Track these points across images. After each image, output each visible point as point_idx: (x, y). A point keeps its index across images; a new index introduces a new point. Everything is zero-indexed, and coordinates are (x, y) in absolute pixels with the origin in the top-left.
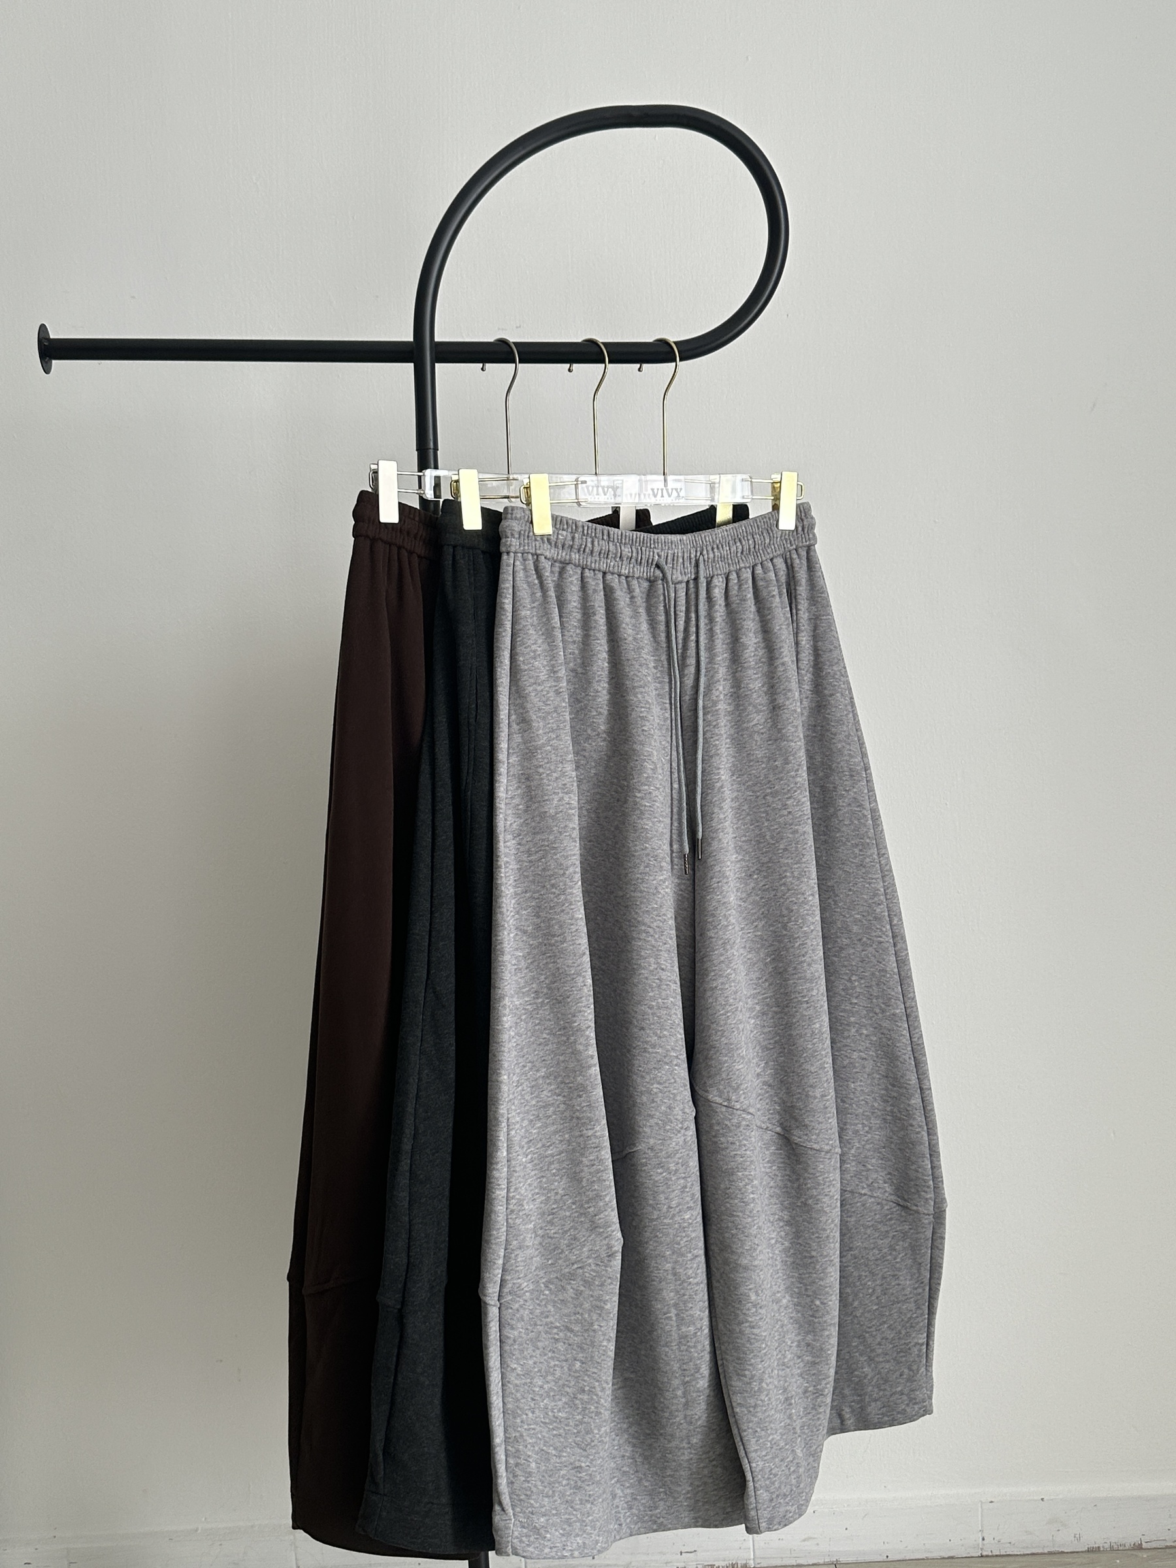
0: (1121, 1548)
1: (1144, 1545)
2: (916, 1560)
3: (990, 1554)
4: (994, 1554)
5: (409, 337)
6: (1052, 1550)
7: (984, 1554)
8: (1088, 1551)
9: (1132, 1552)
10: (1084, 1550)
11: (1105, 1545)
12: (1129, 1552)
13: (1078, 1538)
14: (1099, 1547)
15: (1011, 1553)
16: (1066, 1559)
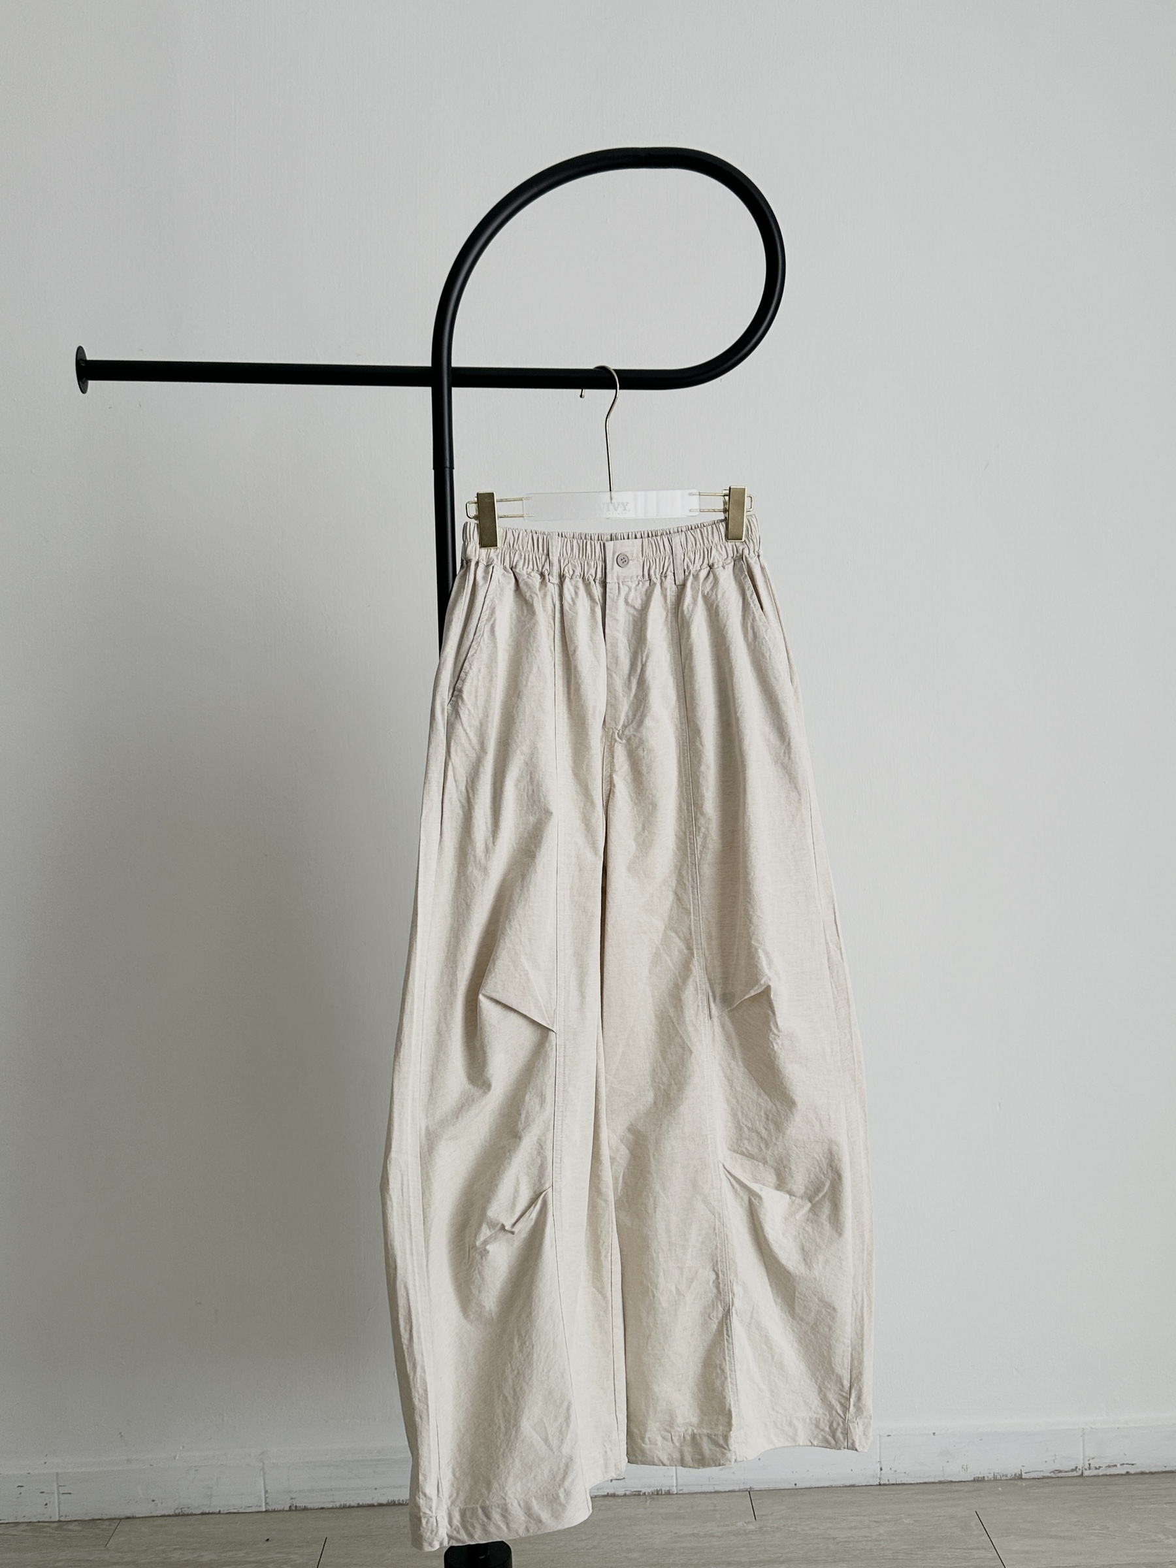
0: (1003, 1478)
1: (1024, 1476)
2: (821, 1487)
3: (887, 1483)
4: (891, 1482)
5: (429, 363)
6: (942, 1479)
7: (882, 1482)
9: (1016, 1482)
10: (970, 1479)
11: (989, 1475)
12: (1010, 1482)
13: (966, 1469)
14: (984, 1477)
15: (905, 1482)
16: (954, 1488)
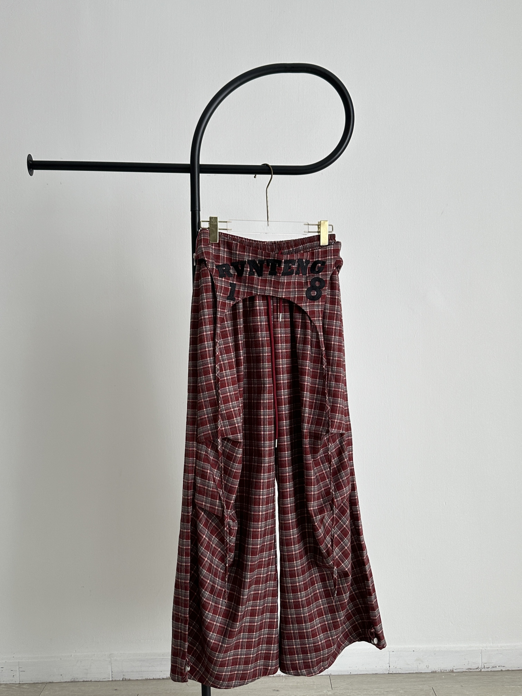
0: (445, 672)
2: (362, 674)
3: (392, 673)
4: (394, 673)
6: (417, 672)
7: (390, 672)
9: (450, 673)
10: (430, 672)
13: (428, 667)
14: (436, 671)
15: (400, 673)
16: (422, 676)
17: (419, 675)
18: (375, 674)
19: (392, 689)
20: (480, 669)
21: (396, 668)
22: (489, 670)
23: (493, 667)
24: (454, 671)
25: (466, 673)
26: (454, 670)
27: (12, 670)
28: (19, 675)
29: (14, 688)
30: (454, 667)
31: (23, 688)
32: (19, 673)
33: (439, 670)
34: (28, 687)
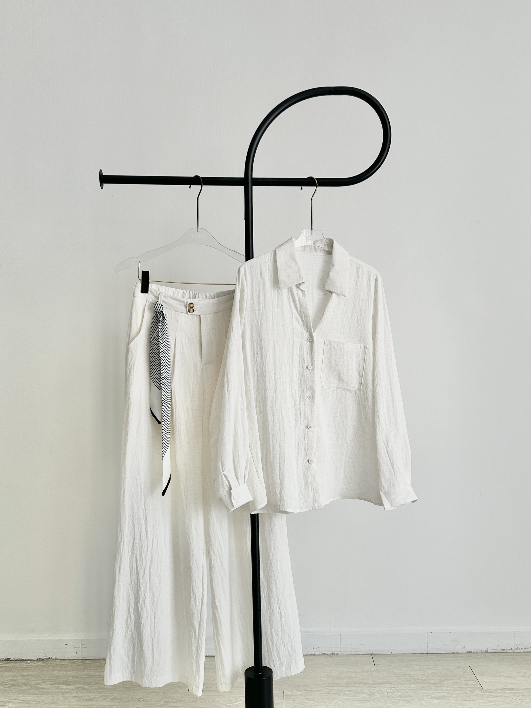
0: (480, 652)
1: (489, 651)
2: (402, 654)
3: (431, 653)
4: (432, 652)
6: (454, 652)
7: (428, 652)
8: (468, 653)
9: (484, 654)
10: (466, 652)
11: (474, 650)
13: (464, 647)
14: (472, 651)
15: (438, 653)
16: (459, 655)
17: (455, 655)
18: (415, 654)
19: (431, 667)
20: (513, 651)
21: (434, 648)
22: (522, 651)
23: (526, 648)
24: (489, 652)
25: (500, 653)
26: (488, 650)
27: (75, 647)
28: (82, 652)
29: (77, 663)
30: (488, 648)
31: (86, 663)
32: (82, 650)
33: (475, 651)
34: (91, 662)
